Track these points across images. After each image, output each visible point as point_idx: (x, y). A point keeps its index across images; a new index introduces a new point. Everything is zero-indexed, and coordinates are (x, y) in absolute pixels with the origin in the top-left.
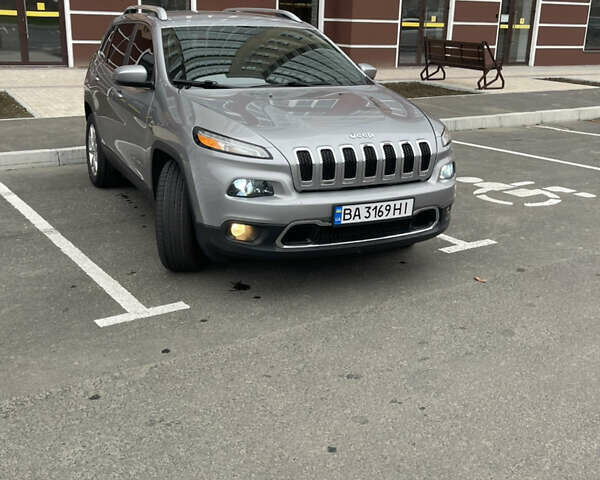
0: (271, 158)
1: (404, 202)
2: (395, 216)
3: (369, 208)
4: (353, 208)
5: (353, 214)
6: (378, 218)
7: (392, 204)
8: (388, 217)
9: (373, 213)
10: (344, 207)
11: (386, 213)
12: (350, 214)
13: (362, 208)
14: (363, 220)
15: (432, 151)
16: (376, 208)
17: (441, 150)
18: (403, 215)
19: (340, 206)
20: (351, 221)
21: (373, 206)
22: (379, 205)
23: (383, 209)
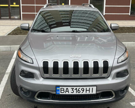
0: (33, 63)
1: (91, 88)
2: (87, 93)
3: (73, 89)
4: (65, 88)
5: (65, 90)
6: (78, 93)
7: (85, 88)
8: (83, 94)
9: (75, 91)
10: (60, 87)
11: (82, 91)
12: (63, 90)
13: (70, 89)
14: (70, 93)
15: (110, 65)
16: (76, 89)
17: (116, 64)
18: (91, 93)
19: (59, 86)
20: (64, 93)
21: (75, 88)
22: (78, 88)
23: (80, 90)
